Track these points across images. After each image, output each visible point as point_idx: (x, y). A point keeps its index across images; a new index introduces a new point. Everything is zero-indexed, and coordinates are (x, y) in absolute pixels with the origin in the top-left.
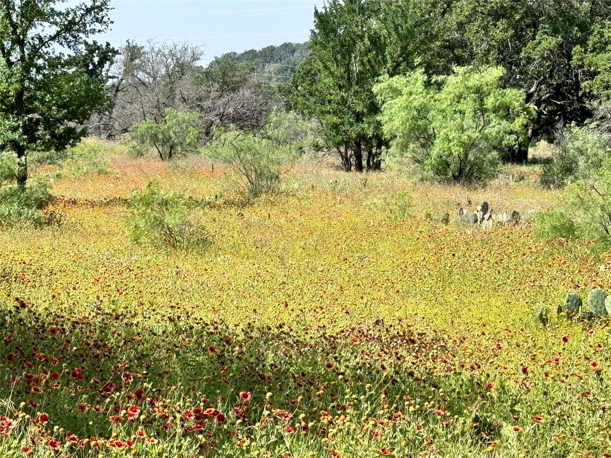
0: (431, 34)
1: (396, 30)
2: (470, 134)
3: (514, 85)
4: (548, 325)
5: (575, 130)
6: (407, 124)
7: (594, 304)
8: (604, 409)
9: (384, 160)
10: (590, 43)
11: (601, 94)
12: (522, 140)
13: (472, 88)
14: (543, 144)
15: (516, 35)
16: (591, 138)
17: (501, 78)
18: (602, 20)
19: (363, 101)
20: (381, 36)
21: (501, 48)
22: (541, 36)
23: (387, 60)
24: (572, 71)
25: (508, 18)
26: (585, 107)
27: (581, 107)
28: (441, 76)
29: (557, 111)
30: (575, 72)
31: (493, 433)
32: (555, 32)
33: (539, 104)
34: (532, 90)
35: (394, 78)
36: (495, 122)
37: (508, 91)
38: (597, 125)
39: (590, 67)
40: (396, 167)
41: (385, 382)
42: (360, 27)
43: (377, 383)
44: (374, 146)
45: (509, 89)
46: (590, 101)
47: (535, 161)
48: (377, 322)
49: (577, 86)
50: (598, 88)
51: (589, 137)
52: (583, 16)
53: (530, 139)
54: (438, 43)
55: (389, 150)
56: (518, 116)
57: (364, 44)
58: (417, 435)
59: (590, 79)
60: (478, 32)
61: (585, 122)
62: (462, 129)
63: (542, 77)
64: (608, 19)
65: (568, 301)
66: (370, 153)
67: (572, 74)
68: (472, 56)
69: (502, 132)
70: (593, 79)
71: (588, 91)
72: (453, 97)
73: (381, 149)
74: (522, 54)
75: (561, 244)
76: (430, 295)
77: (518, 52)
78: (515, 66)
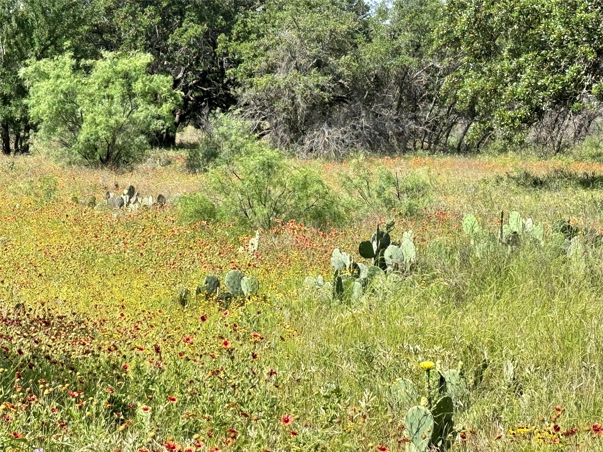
0: (80, 18)
1: (44, 12)
2: (117, 118)
3: (162, 71)
4: (186, 306)
5: (220, 116)
6: (54, 107)
7: (231, 284)
8: (234, 386)
9: (32, 144)
10: (234, 32)
11: (244, 82)
12: (170, 125)
13: (120, 73)
14: (190, 129)
15: (164, 23)
16: (235, 124)
17: (149, 65)
18: (245, 10)
19: (10, 84)
20: (28, 19)
21: (149, 35)
22: (188, 24)
23: (34, 43)
24: (217, 58)
25: (155, 5)
26: (230, 94)
27: (226, 93)
28: (90, 60)
29: (204, 97)
30: (220, 59)
31: (128, 413)
32: (201, 20)
33: (186, 90)
34: (180, 76)
35: (41, 61)
36: (143, 107)
37: (155, 76)
38: (241, 111)
39: (235, 55)
40: (45, 150)
41: (22, 366)
42: (7, 9)
43: (14, 367)
44: (22, 129)
45: (157, 75)
46: (234, 88)
47: (182, 146)
48: (18, 306)
49: (222, 73)
50: (242, 75)
51: (233, 122)
52: (228, 6)
53: (176, 125)
54: (86, 28)
55: (38, 134)
56: (166, 101)
57: (11, 25)
58: (51, 417)
59: (234, 67)
60: (126, 17)
61: (230, 109)
62: (110, 114)
63: (189, 64)
64: (251, 9)
65: (206, 283)
66: (18, 136)
67: (217, 62)
68: (120, 41)
69: (149, 117)
70: (237, 67)
71: (232, 78)
72: (101, 82)
73: (28, 132)
74: (170, 41)
75: (203, 227)
76: (73, 278)
77: (166, 39)
78: (163, 52)
